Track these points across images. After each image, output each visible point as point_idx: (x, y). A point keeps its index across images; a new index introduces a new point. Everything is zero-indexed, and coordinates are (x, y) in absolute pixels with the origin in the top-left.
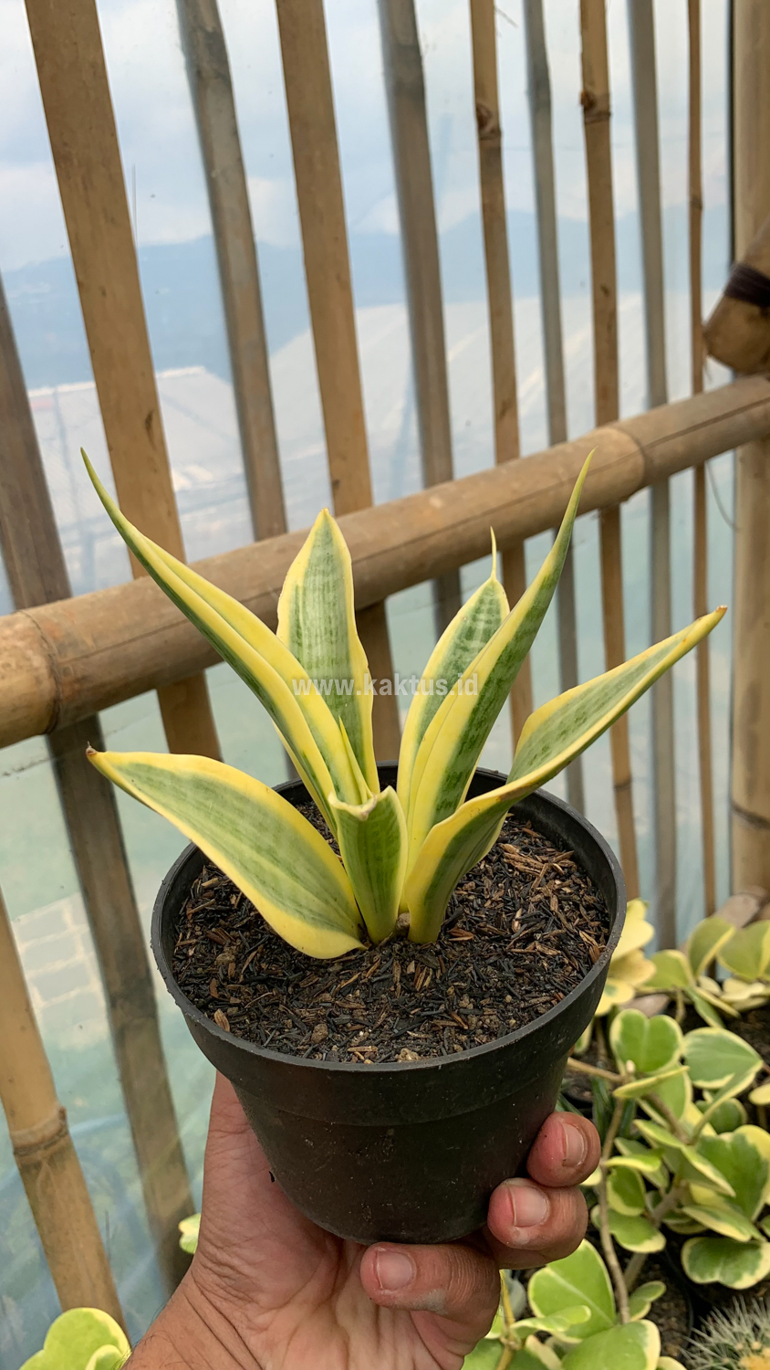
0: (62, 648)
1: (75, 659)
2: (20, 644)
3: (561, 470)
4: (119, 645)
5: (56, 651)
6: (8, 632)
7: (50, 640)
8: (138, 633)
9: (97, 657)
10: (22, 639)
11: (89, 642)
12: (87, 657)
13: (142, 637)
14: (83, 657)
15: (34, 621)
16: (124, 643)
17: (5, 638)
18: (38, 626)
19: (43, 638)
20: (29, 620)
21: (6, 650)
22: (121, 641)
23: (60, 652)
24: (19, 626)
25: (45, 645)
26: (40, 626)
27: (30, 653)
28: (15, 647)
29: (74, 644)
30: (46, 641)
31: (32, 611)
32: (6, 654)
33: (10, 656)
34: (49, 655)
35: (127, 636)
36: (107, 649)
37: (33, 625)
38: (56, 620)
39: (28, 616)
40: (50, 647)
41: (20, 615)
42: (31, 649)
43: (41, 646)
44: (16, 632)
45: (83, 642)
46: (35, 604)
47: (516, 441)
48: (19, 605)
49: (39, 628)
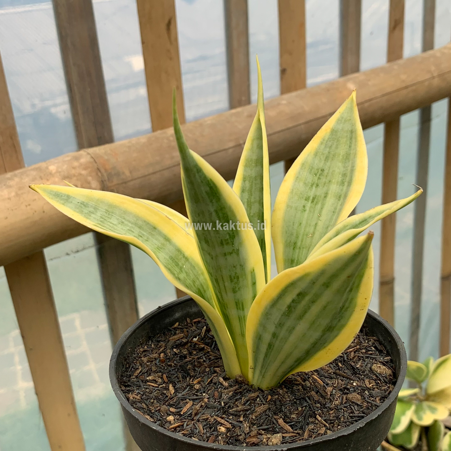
0: (110, 176)
1: (118, 184)
2: (84, 172)
3: (433, 68)
4: (145, 176)
5: (106, 178)
6: (76, 164)
7: (103, 170)
8: (158, 168)
9: (132, 183)
10: (85, 169)
11: (127, 173)
12: (125, 183)
13: (160, 171)
14: (122, 183)
15: (92, 157)
16: (149, 175)
17: (74, 168)
18: (95, 160)
19: (98, 169)
20: (89, 156)
21: (74, 176)
22: (147, 173)
23: (109, 179)
24: (83, 160)
25: (100, 174)
26: (96, 161)
27: (90, 178)
28: (80, 174)
29: (118, 174)
30: (100, 171)
31: (91, 150)
32: (75, 178)
33: (77, 180)
34: (102, 181)
35: (151, 170)
36: (139, 178)
37: (92, 160)
38: (106, 157)
39: (88, 154)
40: (102, 175)
41: (83, 152)
42: (90, 176)
43: (97, 174)
44: (81, 165)
45: (123, 173)
46: (91, 145)
47: (401, 47)
48: (81, 146)
49: (96, 162)
